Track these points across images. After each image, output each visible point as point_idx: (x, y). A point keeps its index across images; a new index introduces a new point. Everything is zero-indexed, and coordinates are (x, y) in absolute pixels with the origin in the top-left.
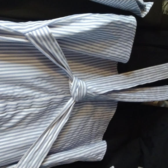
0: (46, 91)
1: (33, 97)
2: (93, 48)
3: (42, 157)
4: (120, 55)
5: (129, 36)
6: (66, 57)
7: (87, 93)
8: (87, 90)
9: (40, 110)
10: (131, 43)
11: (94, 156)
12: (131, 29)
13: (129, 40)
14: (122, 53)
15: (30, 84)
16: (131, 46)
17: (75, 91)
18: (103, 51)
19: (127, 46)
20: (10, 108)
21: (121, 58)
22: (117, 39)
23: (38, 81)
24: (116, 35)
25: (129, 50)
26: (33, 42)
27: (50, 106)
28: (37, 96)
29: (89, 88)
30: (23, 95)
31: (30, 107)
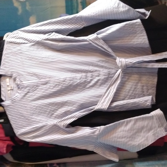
0: (106, 68)
1: (100, 71)
2: (124, 41)
3: (110, 100)
4: (141, 42)
5: (141, 30)
6: (113, 51)
7: (126, 64)
8: (126, 62)
9: (104, 77)
10: (144, 33)
11: (143, 102)
12: (139, 25)
13: (142, 32)
14: (142, 40)
15: (96, 64)
16: (146, 35)
17: (119, 63)
18: (131, 41)
19: (143, 35)
20: (89, 76)
21: (143, 43)
22: (135, 33)
23: (100, 63)
24: (133, 31)
25: (146, 37)
26: (91, 42)
27: (110, 75)
28: (101, 71)
29: (126, 61)
30: (94, 70)
31: (99, 76)
